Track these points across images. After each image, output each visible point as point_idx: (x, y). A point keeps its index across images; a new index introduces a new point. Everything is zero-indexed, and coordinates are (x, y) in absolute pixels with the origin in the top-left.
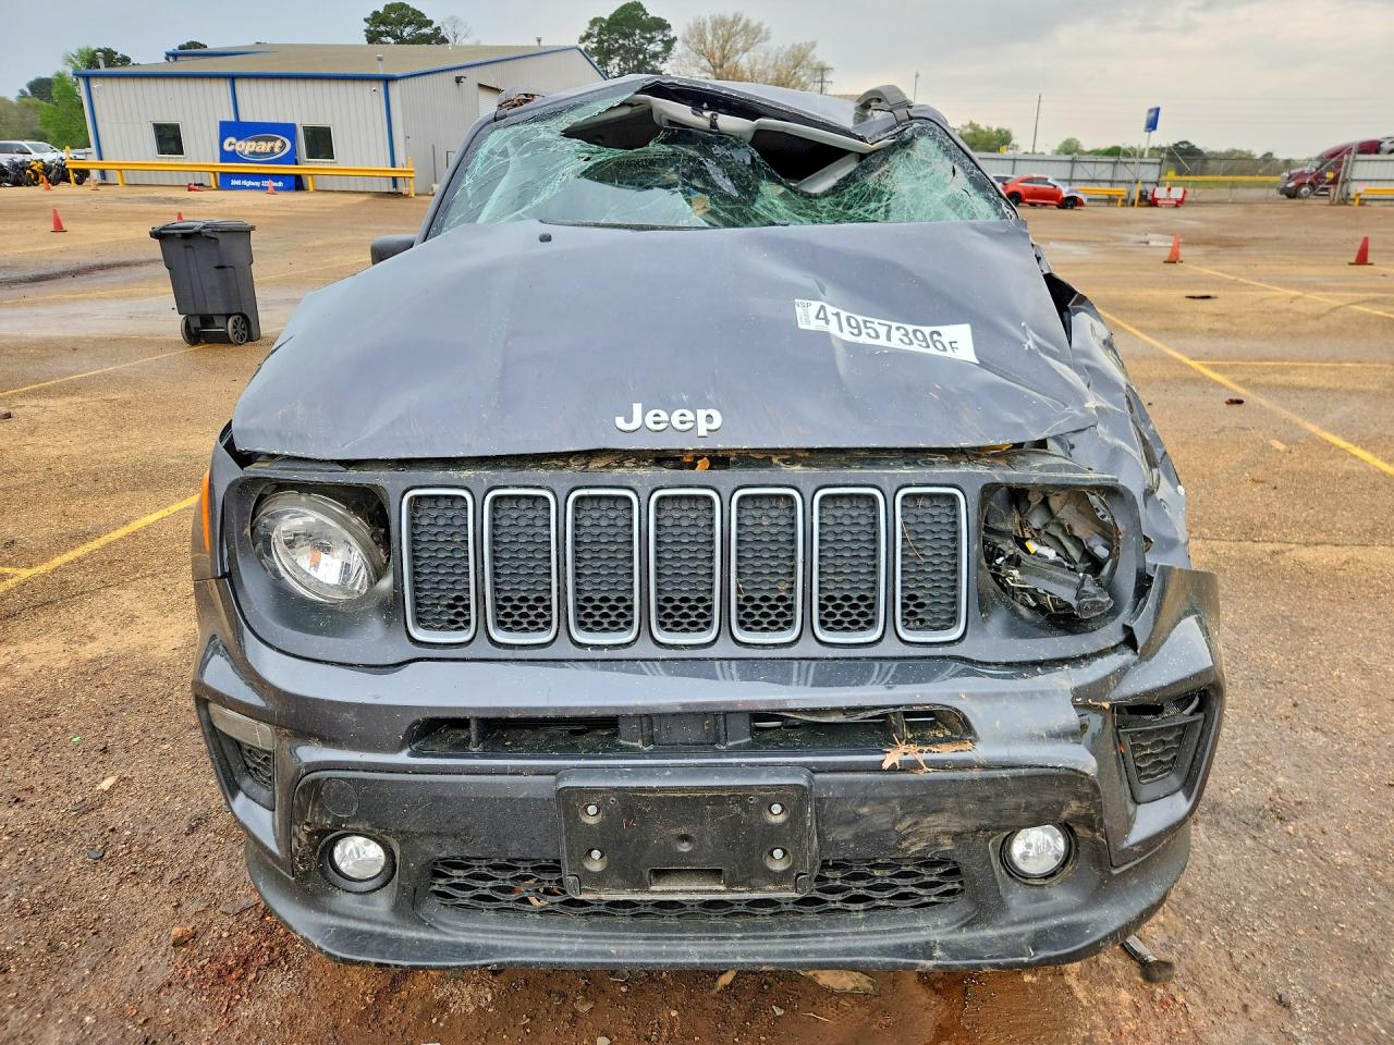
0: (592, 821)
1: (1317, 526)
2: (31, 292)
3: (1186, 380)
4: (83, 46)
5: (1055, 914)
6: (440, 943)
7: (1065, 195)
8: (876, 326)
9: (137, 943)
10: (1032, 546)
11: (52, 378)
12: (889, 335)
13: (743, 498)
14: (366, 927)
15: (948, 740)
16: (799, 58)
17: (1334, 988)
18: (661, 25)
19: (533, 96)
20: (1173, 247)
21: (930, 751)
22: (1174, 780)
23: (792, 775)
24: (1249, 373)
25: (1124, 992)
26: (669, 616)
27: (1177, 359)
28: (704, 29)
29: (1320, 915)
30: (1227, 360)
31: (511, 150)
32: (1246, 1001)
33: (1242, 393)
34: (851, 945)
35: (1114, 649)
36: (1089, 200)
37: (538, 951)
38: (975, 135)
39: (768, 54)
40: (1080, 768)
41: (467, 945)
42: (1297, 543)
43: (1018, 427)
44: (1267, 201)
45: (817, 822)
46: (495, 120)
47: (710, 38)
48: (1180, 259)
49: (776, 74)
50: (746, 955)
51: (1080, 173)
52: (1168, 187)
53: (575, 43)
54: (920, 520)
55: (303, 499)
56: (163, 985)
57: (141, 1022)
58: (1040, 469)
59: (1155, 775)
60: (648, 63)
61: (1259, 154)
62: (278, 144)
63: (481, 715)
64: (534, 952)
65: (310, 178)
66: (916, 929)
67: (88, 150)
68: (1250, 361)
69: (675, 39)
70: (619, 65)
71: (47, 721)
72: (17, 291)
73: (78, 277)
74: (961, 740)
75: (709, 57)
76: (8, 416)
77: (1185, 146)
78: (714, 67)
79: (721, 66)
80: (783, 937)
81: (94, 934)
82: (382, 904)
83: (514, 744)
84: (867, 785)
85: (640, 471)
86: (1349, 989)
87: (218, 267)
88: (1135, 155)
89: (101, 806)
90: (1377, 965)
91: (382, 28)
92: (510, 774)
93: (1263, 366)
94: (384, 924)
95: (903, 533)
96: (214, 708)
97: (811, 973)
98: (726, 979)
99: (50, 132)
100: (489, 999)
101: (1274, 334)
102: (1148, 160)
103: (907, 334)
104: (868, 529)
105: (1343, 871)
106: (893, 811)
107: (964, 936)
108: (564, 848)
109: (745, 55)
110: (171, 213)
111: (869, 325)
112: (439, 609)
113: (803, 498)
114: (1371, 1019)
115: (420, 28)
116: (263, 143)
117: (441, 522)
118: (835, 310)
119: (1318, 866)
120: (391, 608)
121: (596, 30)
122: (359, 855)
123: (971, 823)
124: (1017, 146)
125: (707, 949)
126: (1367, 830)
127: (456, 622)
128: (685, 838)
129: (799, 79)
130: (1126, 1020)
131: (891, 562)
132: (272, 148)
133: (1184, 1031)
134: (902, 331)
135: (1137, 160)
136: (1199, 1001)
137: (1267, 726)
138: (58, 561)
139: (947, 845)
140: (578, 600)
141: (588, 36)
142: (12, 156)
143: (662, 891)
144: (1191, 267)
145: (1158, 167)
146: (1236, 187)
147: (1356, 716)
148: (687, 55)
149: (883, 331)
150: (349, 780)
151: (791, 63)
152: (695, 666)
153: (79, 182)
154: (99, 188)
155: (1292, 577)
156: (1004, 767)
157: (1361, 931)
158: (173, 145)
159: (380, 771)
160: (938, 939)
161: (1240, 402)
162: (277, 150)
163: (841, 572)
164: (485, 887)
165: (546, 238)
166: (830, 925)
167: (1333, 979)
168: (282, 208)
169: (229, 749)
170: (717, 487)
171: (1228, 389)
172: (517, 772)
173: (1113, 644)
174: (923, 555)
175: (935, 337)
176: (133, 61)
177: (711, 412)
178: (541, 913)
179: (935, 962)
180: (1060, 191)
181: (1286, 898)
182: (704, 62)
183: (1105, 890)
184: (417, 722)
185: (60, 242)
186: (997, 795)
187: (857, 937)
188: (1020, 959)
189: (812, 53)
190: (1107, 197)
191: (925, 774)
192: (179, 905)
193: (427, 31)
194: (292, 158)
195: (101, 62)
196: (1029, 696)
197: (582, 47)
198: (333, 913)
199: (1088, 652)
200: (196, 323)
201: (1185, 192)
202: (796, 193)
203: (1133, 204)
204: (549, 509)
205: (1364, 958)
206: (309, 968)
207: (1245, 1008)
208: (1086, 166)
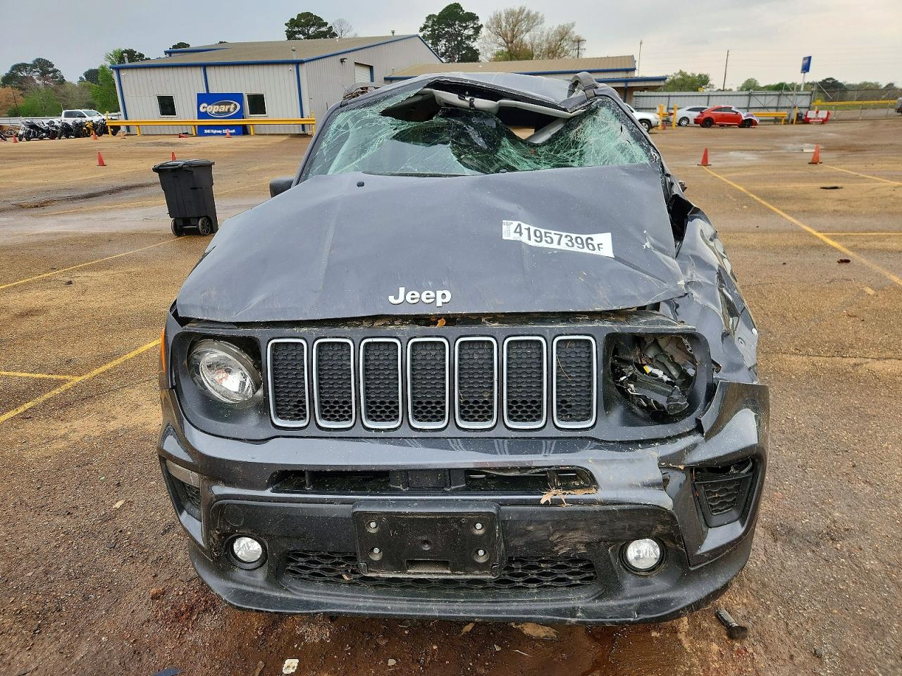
0: (373, 531)
1: (888, 346)
2: (85, 205)
3: (812, 247)
4: (116, 48)
5: (653, 593)
6: (291, 600)
7: (744, 119)
8: (552, 236)
9: (132, 597)
10: (648, 369)
11: (96, 259)
12: (559, 241)
13: (462, 343)
14: (251, 589)
15: (581, 487)
16: (563, 34)
17: (852, 647)
18: (472, 17)
19: (367, 88)
20: (815, 153)
21: (570, 493)
22: (735, 514)
23: (488, 506)
24: (857, 241)
25: (714, 644)
26: (420, 412)
27: (807, 232)
28: (500, 19)
29: (850, 601)
30: (843, 232)
31: (350, 125)
32: (793, 653)
33: (850, 254)
34: (528, 608)
35: (689, 433)
36: (761, 121)
37: (347, 606)
38: (683, 80)
39: (543, 32)
40: (661, 505)
41: (307, 601)
42: (872, 358)
43: (633, 297)
44: (887, 117)
45: (503, 534)
46: (341, 106)
47: (504, 24)
48: (820, 161)
49: (548, 45)
50: (466, 612)
51: (754, 103)
52: (816, 110)
53: (417, 32)
54: (568, 355)
55: (216, 344)
56: (145, 621)
57: (132, 641)
58: (645, 323)
59: (723, 510)
60: (464, 43)
61: (883, 84)
62: (232, 106)
63: (310, 469)
64: (345, 606)
65: (251, 127)
66: (569, 600)
67: (119, 113)
68: (858, 232)
69: (482, 25)
70: (445, 45)
71: (87, 467)
72: (77, 205)
73: (113, 195)
74: (589, 487)
75: (504, 36)
76: (70, 283)
77: (831, 81)
78: (507, 43)
79: (512, 42)
80: (489, 602)
81: (109, 591)
82: (260, 576)
83: (330, 486)
84: (532, 513)
85: (403, 328)
86: (861, 648)
87: (192, 189)
88: (793, 89)
89: (115, 517)
90: (883, 634)
91: (296, 29)
92: (327, 503)
93: (867, 236)
94: (261, 588)
95: (558, 363)
96: (169, 462)
97: (519, 626)
98: (469, 628)
99: (97, 102)
100: (328, 635)
101: (879, 213)
102: (803, 93)
103: (571, 241)
104: (537, 361)
105: (869, 574)
106: (548, 528)
107: (597, 604)
108: (358, 546)
109: (528, 34)
110: (168, 152)
111: (547, 235)
112: (289, 407)
113: (497, 343)
114: (874, 667)
115: (320, 27)
116: (224, 106)
117: (289, 358)
118: (527, 226)
119: (853, 570)
120: (262, 407)
121: (430, 23)
122: (247, 548)
123: (595, 537)
124: (713, 85)
125: (443, 607)
126: (890, 548)
127: (299, 415)
128: (426, 542)
129: (563, 48)
130: (713, 662)
131: (550, 381)
132: (229, 109)
133: (750, 670)
134: (569, 238)
135: (795, 93)
136: (762, 652)
137: (833, 479)
138: (96, 372)
139: (582, 549)
140: (367, 403)
141: (425, 27)
142: (74, 119)
143: (414, 573)
144: (827, 166)
145: (809, 97)
146: (865, 109)
147: (895, 474)
148: (489, 36)
149: (556, 238)
150: (238, 505)
151: (558, 38)
152: (434, 442)
153: (114, 134)
154: (126, 137)
155: (865, 381)
156: (615, 504)
157: (875, 612)
158: (170, 109)
159: (256, 501)
160: (580, 606)
161: (847, 261)
162: (231, 110)
163: (521, 387)
164: (317, 568)
165: (361, 185)
166: (516, 596)
167: (851, 640)
168: (235, 147)
169: (177, 486)
170: (447, 336)
171: (841, 252)
172: (331, 502)
173: (688, 430)
174: (570, 377)
175: (589, 241)
176: (146, 56)
177: (445, 292)
178: (349, 584)
179: (576, 619)
180: (741, 115)
181: (828, 590)
182: (501, 40)
183: (685, 579)
184: (275, 473)
185: (102, 173)
186: (611, 520)
187: (532, 603)
188: (629, 619)
189: (572, 30)
190: (773, 118)
191: (566, 507)
192: (156, 576)
193: (324, 29)
194: (240, 115)
195: (126, 59)
196: (631, 461)
197: (421, 35)
198: (234, 581)
199: (671, 435)
200: (180, 223)
201: (828, 113)
202: (525, 144)
203: (792, 123)
204: (350, 350)
205: (874, 628)
206: (227, 613)
207: (792, 657)
208: (759, 98)
